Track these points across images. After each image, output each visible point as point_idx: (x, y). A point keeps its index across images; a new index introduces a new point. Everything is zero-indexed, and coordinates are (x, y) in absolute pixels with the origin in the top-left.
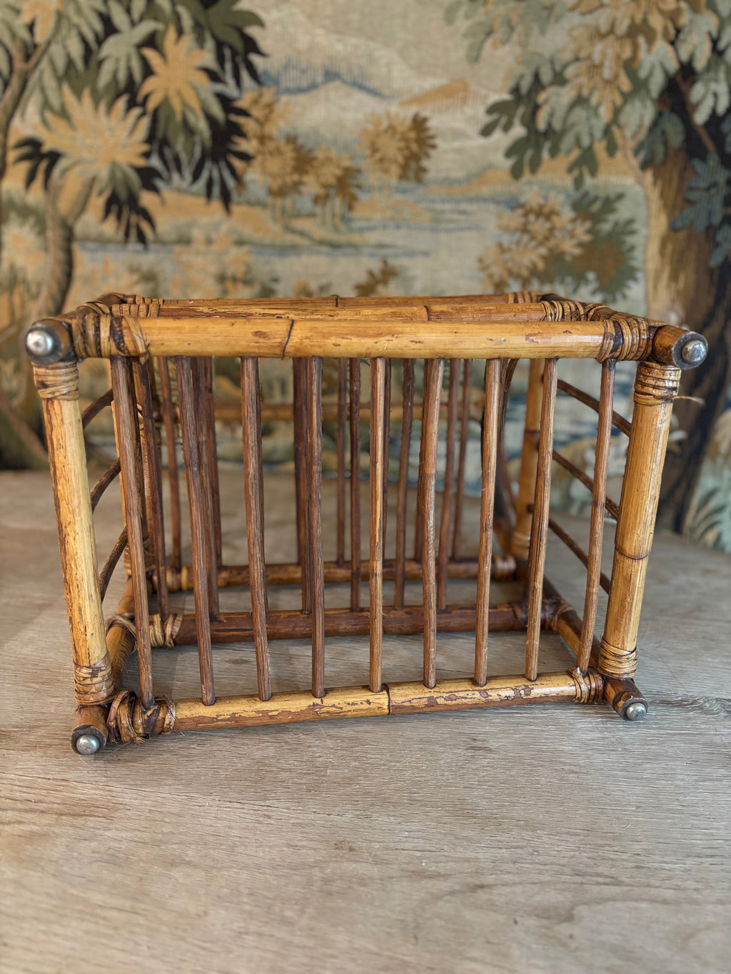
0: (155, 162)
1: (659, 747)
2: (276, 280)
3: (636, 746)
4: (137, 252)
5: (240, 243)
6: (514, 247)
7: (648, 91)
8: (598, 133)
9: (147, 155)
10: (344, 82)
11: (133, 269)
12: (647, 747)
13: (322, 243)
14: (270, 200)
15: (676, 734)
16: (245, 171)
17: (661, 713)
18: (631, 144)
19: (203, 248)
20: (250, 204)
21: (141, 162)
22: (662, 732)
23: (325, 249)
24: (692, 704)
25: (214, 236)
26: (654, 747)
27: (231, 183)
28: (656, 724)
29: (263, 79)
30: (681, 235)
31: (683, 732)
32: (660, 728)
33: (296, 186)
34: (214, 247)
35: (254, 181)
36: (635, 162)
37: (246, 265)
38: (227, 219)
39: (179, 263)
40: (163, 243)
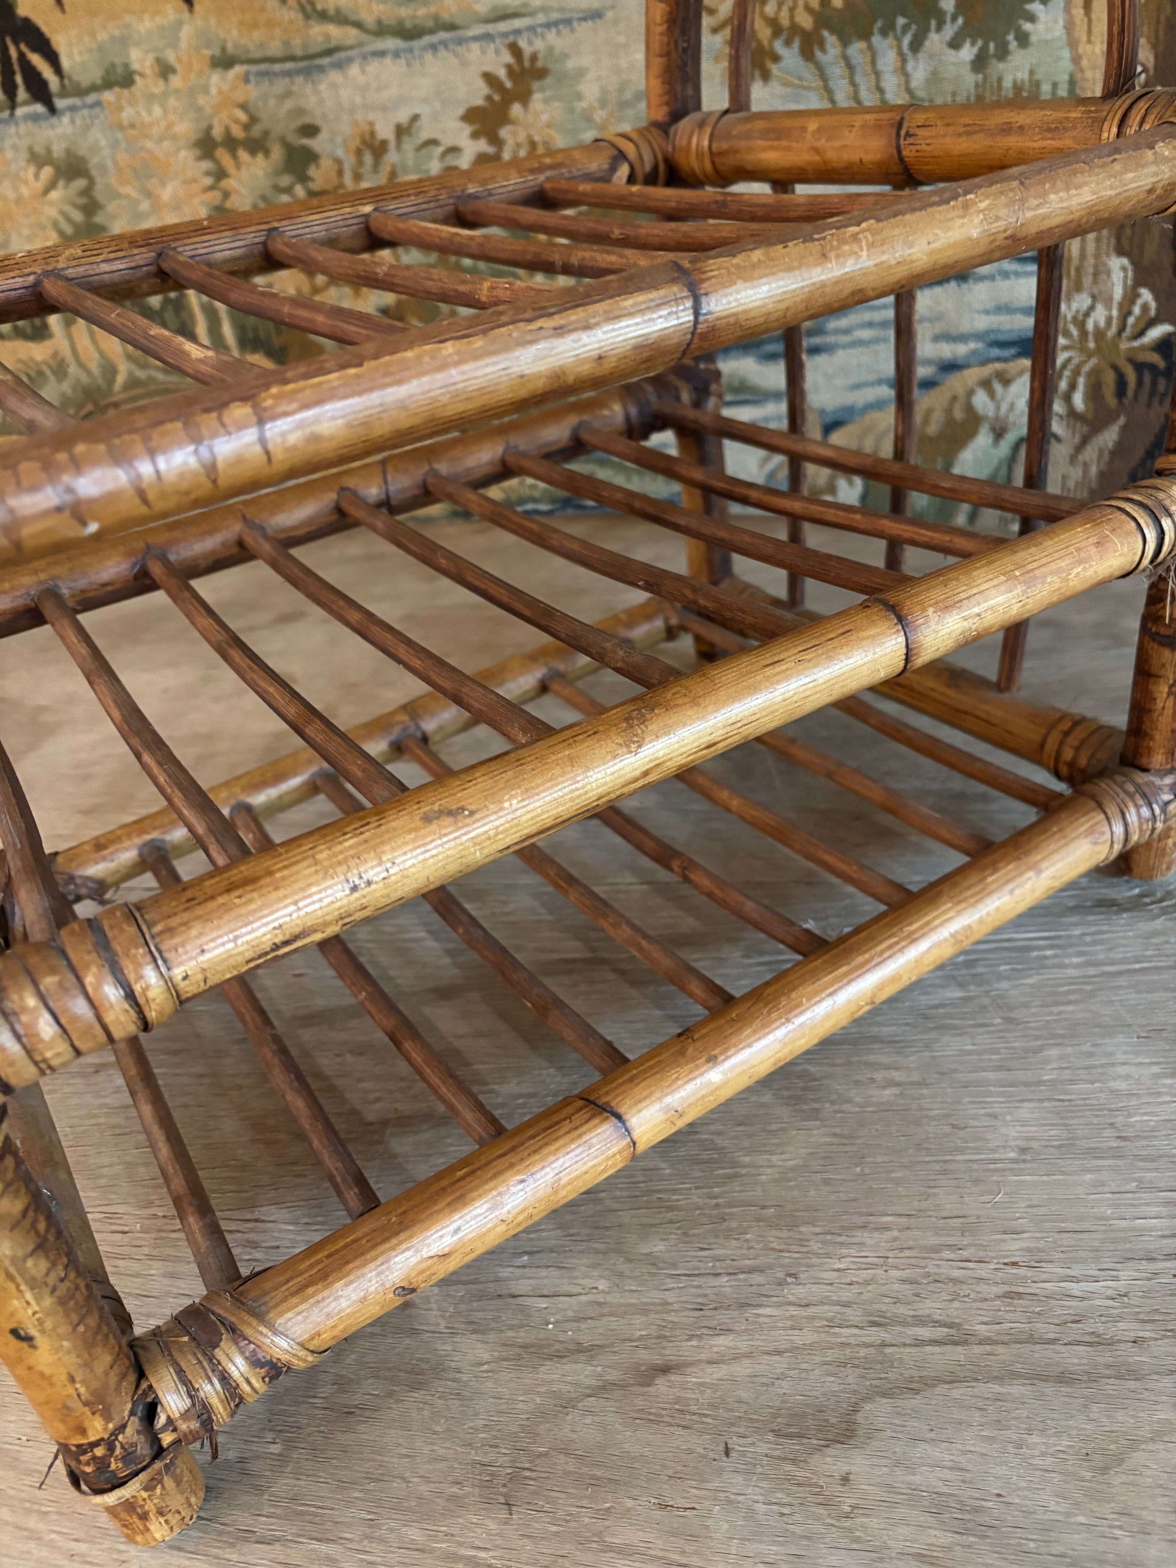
1: (1080, 1006)
2: (311, 131)
3: (1033, 1010)
4: (35, 118)
5: (223, 62)
11: (38, 160)
12: (1055, 1010)
13: (381, 30)
15: (1120, 973)
17: (1094, 929)
19: (158, 87)
22: (1091, 971)
23: (391, 43)
24: (1161, 900)
25: (171, 57)
26: (1070, 1008)
28: (1080, 954)
31: (1137, 966)
32: (1089, 964)
34: (176, 81)
37: (243, 107)
38: (186, 15)
39: (121, 127)
40: (81, 92)
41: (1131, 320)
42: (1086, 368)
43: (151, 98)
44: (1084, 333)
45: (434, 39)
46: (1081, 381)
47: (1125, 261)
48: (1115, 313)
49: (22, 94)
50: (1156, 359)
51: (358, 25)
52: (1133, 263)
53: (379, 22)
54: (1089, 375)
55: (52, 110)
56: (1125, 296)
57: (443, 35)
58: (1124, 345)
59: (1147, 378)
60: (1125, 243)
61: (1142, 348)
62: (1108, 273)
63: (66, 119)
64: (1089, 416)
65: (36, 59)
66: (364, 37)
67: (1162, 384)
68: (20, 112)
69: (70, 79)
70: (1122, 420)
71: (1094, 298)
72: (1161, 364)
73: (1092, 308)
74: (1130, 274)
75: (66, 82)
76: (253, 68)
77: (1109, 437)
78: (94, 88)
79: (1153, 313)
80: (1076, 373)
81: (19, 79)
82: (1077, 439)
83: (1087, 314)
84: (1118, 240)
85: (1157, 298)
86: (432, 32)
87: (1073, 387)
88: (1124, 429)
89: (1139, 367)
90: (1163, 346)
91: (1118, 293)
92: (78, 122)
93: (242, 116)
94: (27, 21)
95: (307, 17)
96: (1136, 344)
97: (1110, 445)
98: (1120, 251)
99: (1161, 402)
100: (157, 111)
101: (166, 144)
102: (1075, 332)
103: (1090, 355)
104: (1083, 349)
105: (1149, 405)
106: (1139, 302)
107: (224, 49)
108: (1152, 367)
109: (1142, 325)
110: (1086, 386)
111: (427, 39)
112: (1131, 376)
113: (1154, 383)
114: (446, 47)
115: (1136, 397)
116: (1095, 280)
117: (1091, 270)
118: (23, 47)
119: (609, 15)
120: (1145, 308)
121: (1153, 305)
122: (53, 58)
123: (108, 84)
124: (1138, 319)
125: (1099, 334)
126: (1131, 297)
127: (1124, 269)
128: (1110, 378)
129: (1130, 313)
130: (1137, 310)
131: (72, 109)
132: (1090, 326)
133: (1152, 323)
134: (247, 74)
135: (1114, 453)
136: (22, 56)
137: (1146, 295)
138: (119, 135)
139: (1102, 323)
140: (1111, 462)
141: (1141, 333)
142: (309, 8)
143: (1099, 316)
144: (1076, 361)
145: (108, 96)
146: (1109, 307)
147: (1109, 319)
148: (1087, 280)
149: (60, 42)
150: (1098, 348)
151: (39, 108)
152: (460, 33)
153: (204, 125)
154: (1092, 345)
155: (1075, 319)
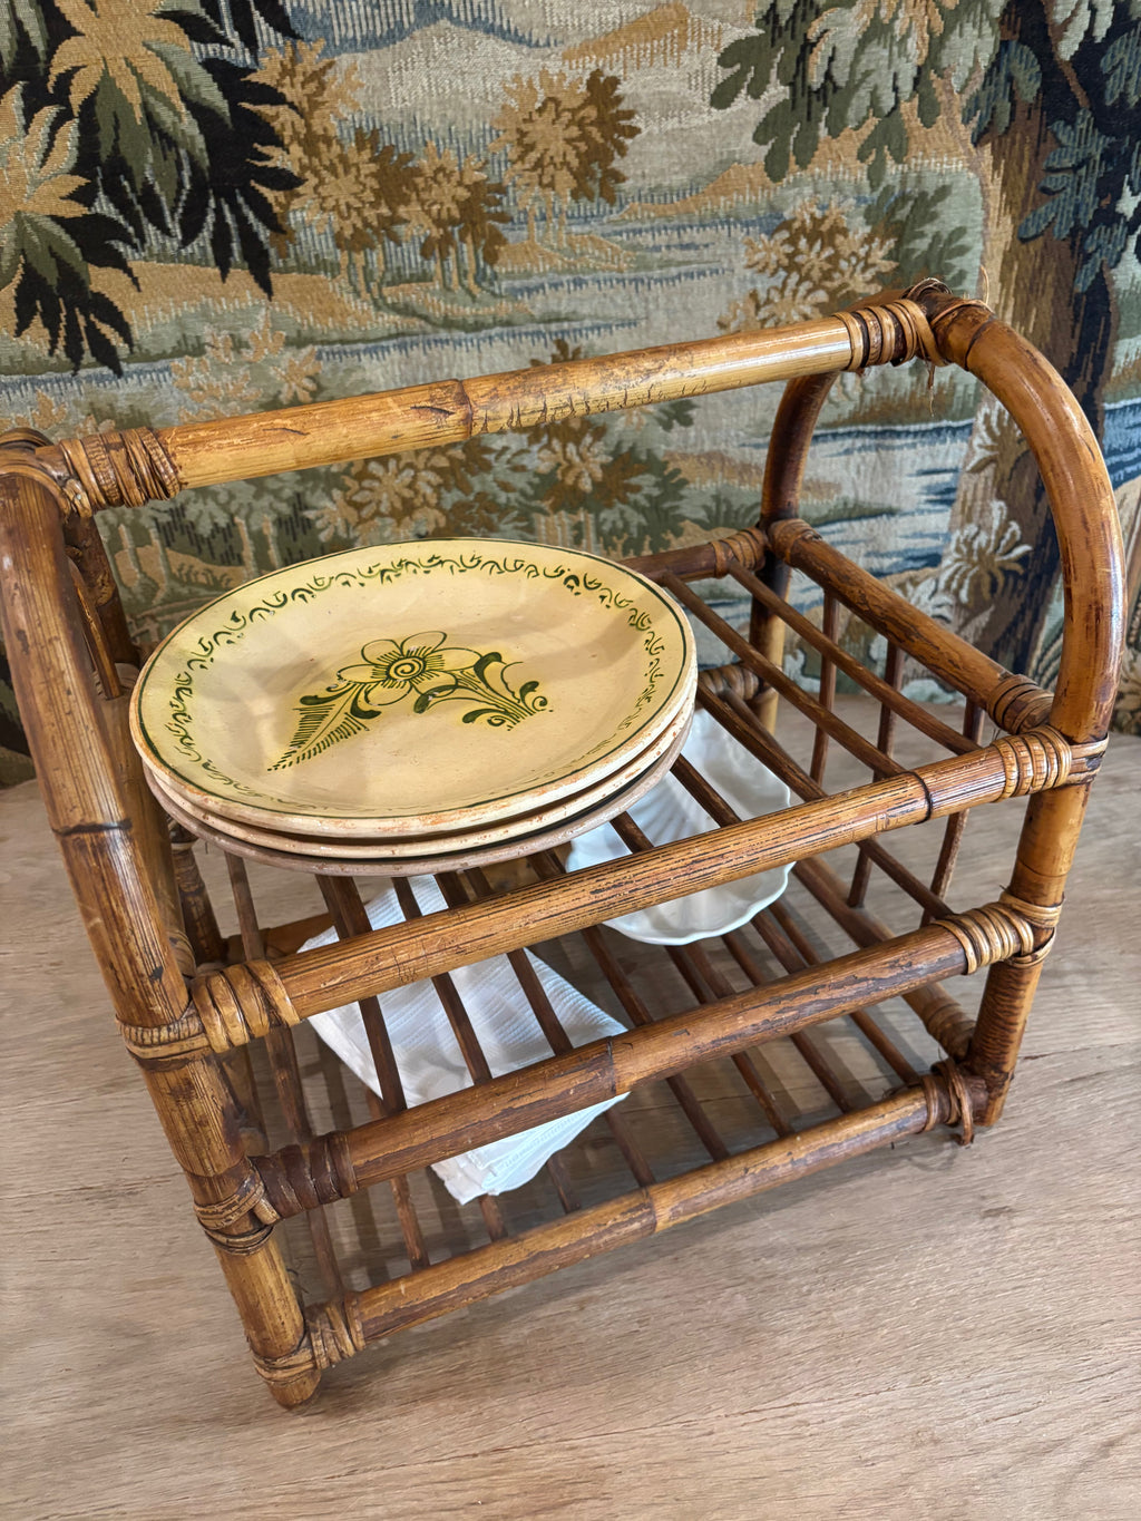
0: (104, 206)
4: (101, 379)
5: (298, 342)
6: (775, 296)
7: (986, 8)
8: (906, 86)
9: (83, 196)
10: (456, 21)
11: (97, 413)
13: (446, 324)
14: (342, 257)
16: (286, 207)
18: (960, 102)
19: (230, 358)
20: (303, 268)
21: (76, 210)
25: (245, 334)
27: (264, 234)
29: (296, 26)
30: (1033, 247)
33: (388, 227)
34: (248, 354)
35: (306, 225)
36: (966, 133)
37: (312, 378)
38: (264, 302)
39: (188, 389)
40: (148, 358)
41: (1003, 542)
42: (971, 574)
43: (219, 367)
44: (970, 551)
45: (493, 332)
46: (967, 582)
47: (1002, 504)
48: (993, 537)
49: (88, 357)
50: (1018, 568)
51: (426, 318)
52: (1009, 505)
53: (446, 317)
54: (972, 578)
55: (119, 373)
56: (1000, 527)
57: (498, 330)
58: (998, 559)
59: (1011, 581)
60: (1003, 491)
61: (1009, 561)
62: (990, 511)
63: (133, 381)
64: (971, 605)
65: (106, 329)
66: (429, 328)
67: (1020, 584)
68: (82, 373)
69: (140, 348)
70: (992, 609)
71: (980, 527)
72: (1021, 571)
73: (977, 534)
74: (1005, 512)
75: (135, 349)
76: (327, 348)
77: (983, 619)
78: (163, 356)
79: (1018, 538)
80: (964, 576)
81: (85, 345)
82: (961, 621)
83: (974, 538)
84: (999, 490)
85: (1022, 529)
86: (489, 327)
87: (960, 586)
88: (993, 613)
89: (1007, 573)
90: (1023, 560)
91: (996, 524)
92: (145, 384)
93: (311, 386)
94: (99, 296)
95: (378, 308)
96: (1005, 558)
97: (984, 624)
98: (999, 497)
99: (1019, 596)
100: (226, 378)
101: (233, 404)
102: (965, 550)
103: (974, 565)
104: (969, 561)
105: (1011, 598)
106: (1010, 530)
107: (299, 332)
108: (1015, 573)
109: (1011, 545)
110: (970, 585)
111: (483, 333)
112: (1001, 580)
113: (1015, 584)
114: (502, 339)
115: (1003, 593)
116: (981, 516)
117: (979, 509)
118: (92, 317)
119: (643, 323)
120: (1013, 534)
121: (1019, 533)
122: (124, 329)
123: (178, 353)
124: (1008, 543)
125: (981, 552)
126: (1004, 527)
127: (1001, 508)
128: (987, 580)
129: (1003, 538)
130: (1008, 536)
131: (139, 373)
132: (975, 545)
133: (1017, 544)
134: (320, 352)
135: (984, 630)
136: (91, 327)
137: (1015, 526)
138: (186, 395)
139: (984, 545)
140: (983, 635)
141: (1010, 551)
142: (380, 302)
143: (983, 538)
144: (964, 569)
145: (177, 362)
146: (989, 533)
147: (989, 542)
148: (976, 516)
149: (131, 315)
150: (980, 560)
151: (106, 370)
152: (516, 329)
153: (272, 392)
154: (975, 558)
155: (965, 541)
